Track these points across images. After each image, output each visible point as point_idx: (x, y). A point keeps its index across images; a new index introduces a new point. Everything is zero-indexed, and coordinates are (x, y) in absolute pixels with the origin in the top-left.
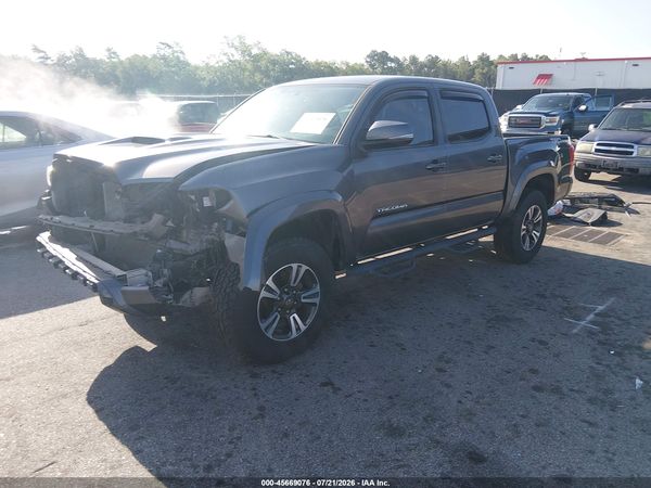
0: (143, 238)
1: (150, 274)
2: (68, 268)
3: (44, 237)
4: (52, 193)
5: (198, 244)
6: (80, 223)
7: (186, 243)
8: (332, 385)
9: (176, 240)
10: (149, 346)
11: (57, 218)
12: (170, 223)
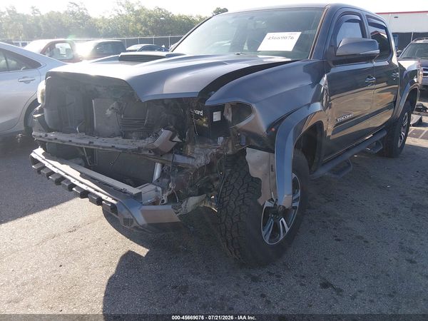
0: (147, 153)
1: (159, 189)
2: (75, 186)
3: (38, 153)
4: (45, 110)
5: (203, 158)
6: (77, 139)
7: (190, 157)
8: (332, 286)
9: (181, 154)
10: (142, 251)
11: (52, 135)
12: (177, 139)
